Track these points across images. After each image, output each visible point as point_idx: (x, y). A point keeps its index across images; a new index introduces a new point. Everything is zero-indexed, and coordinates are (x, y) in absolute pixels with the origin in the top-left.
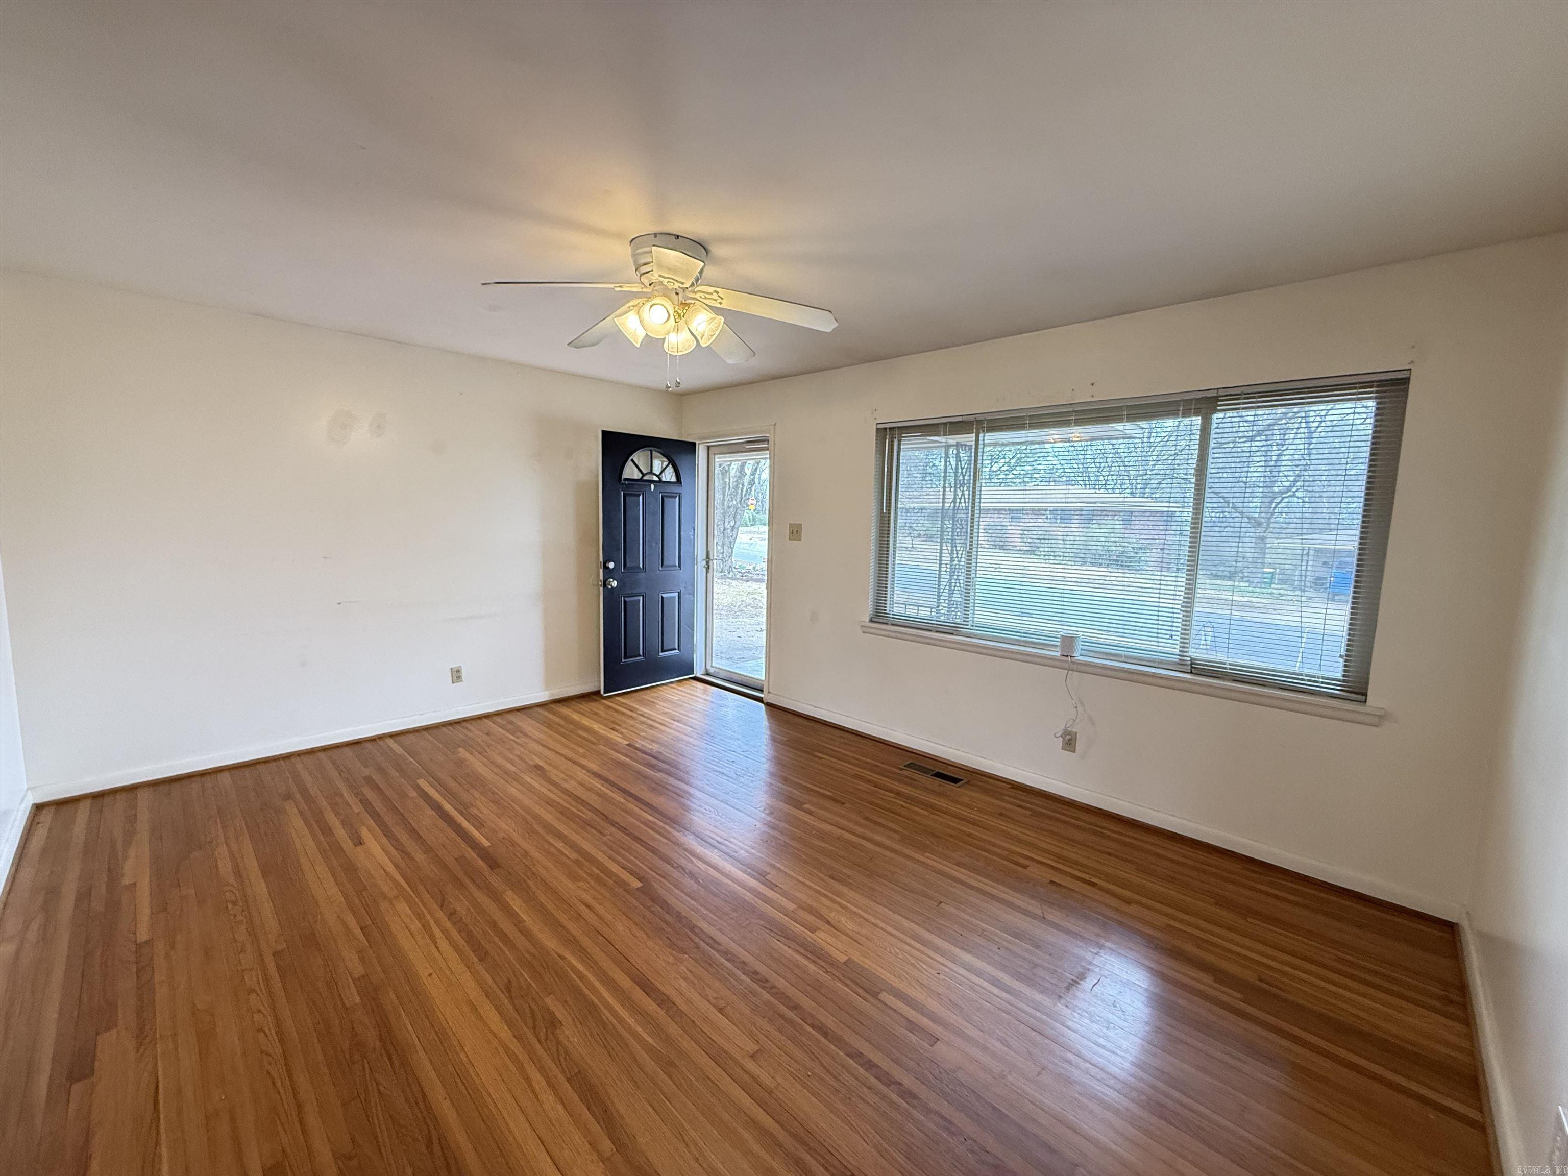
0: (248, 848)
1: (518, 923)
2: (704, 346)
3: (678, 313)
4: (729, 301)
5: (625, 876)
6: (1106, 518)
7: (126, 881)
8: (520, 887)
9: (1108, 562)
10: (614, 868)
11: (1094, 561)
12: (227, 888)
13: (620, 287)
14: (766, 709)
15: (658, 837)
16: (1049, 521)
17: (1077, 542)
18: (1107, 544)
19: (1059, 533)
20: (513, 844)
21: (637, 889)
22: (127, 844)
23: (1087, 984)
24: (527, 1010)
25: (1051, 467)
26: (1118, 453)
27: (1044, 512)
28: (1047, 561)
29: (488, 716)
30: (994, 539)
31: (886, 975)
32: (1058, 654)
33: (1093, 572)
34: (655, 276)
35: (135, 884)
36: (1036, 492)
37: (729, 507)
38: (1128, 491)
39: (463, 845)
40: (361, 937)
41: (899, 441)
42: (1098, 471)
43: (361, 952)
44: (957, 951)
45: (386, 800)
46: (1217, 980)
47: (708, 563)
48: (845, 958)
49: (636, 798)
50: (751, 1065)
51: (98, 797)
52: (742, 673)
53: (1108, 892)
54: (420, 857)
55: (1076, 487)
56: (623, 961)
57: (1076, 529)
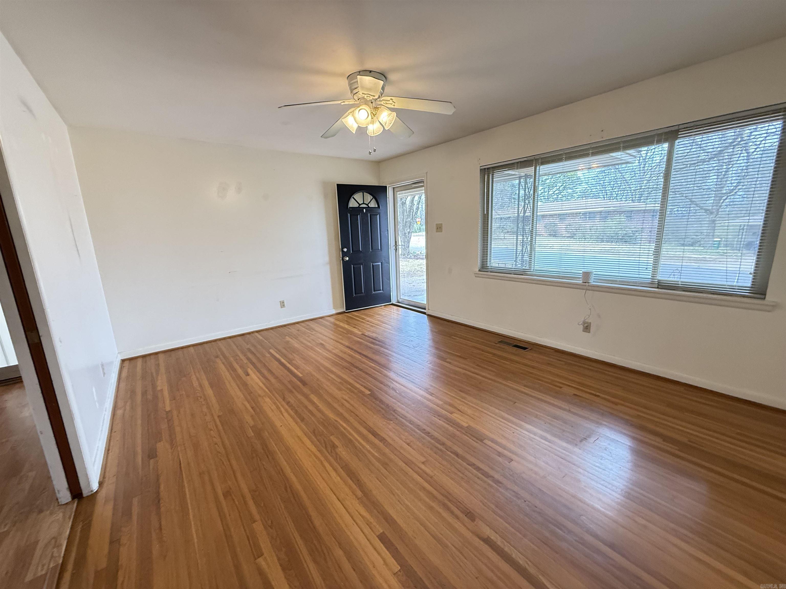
0: (204, 377)
1: (317, 407)
2: (387, 129)
3: (373, 113)
4: (399, 104)
5: (363, 389)
6: (616, 215)
7: (159, 388)
8: (315, 392)
9: (617, 240)
10: (358, 386)
11: (608, 240)
12: (197, 391)
13: (344, 102)
14: (428, 317)
15: (377, 373)
16: (582, 219)
17: (598, 230)
18: (616, 230)
19: (587, 226)
20: (312, 375)
21: (368, 394)
22: (157, 374)
23: (592, 440)
24: (323, 441)
25: (584, 189)
26: (624, 178)
27: (579, 215)
28: (581, 241)
29: (298, 323)
30: (550, 231)
31: (487, 433)
32: (581, 282)
33: (607, 246)
34: (360, 95)
35: (162, 390)
36: (574, 204)
37: (406, 222)
38: (631, 199)
39: (291, 376)
40: (251, 410)
41: (493, 175)
42: (612, 189)
43: (252, 416)
44: (523, 423)
45: (258, 359)
46: (664, 440)
47: (396, 247)
48: (467, 425)
49: (366, 356)
50: (423, 467)
51: (144, 357)
52: (416, 301)
53: (605, 399)
54: (273, 380)
55: (599, 199)
56: (363, 423)
57: (598, 223)
